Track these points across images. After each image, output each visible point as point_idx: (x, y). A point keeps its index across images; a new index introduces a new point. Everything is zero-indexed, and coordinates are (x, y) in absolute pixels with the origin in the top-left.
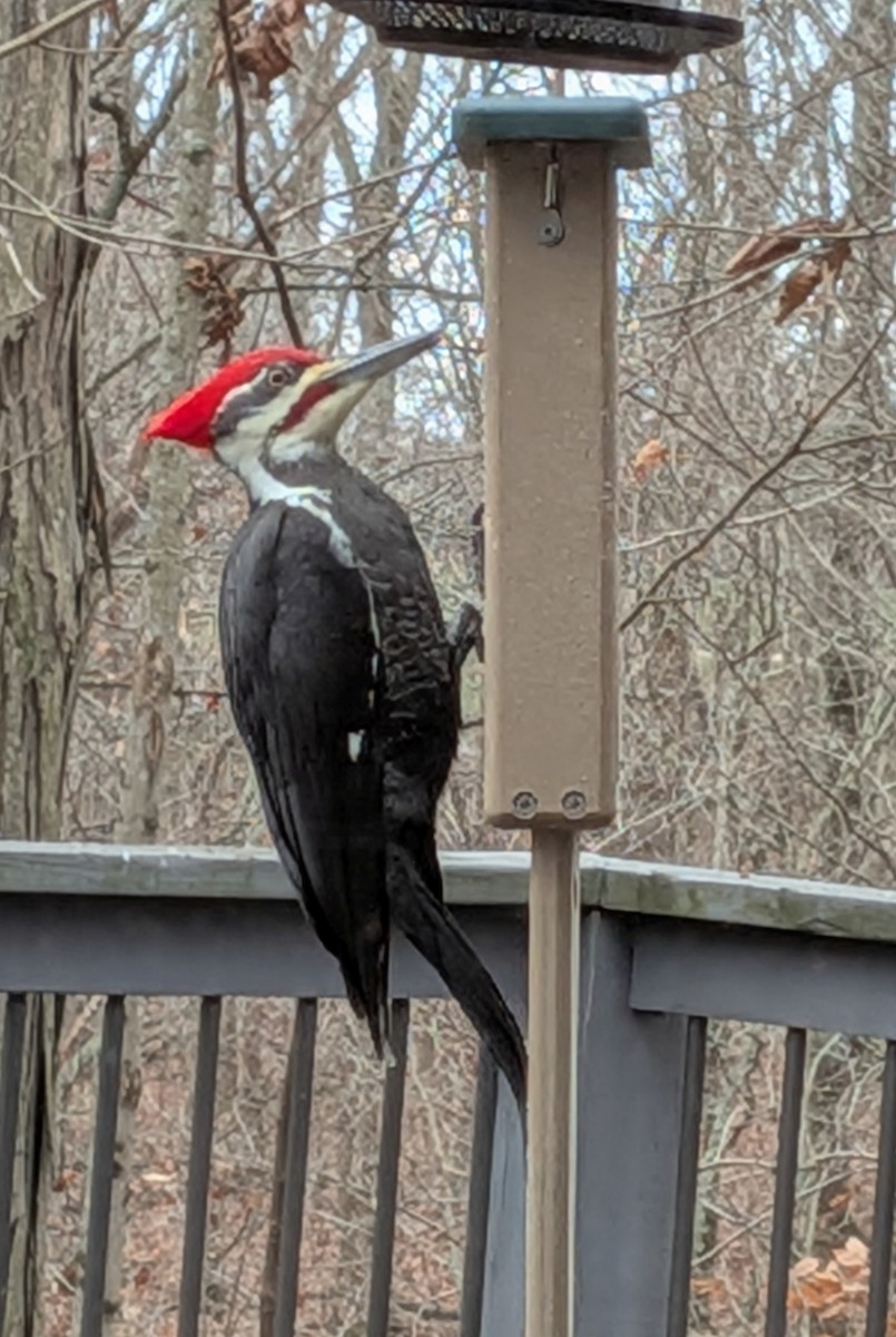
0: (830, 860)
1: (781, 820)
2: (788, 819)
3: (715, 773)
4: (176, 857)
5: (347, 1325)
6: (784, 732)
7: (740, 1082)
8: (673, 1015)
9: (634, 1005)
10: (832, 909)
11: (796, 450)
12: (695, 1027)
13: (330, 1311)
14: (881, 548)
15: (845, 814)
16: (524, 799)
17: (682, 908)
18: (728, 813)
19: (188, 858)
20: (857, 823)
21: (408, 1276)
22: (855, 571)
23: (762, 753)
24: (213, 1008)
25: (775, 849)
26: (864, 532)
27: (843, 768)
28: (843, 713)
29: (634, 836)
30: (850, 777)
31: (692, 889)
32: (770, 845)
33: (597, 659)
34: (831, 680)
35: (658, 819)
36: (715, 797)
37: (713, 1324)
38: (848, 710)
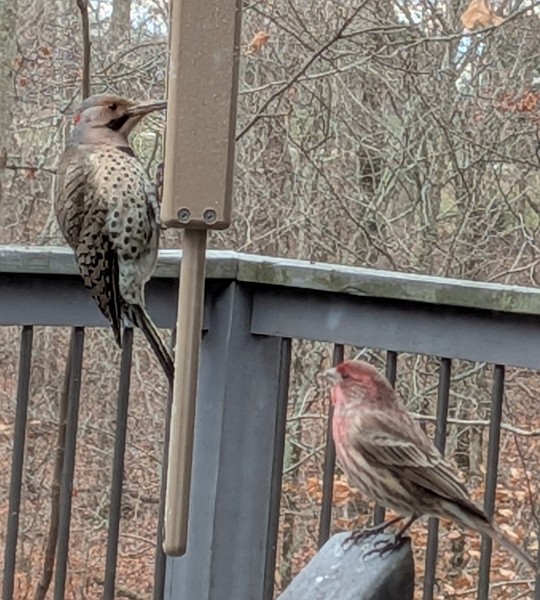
0: (359, 259)
1: (334, 238)
2: (338, 238)
3: (299, 213)
4: (10, 252)
5: (102, 506)
6: (335, 191)
7: (311, 378)
8: (274, 337)
9: (252, 332)
10: (358, 281)
11: (339, 36)
12: (285, 343)
13: (93, 498)
14: (389, 93)
15: (368, 235)
16: (184, 213)
17: (279, 280)
18: (305, 234)
19: (16, 252)
20: (374, 240)
21: (135, 480)
22: (375, 106)
23: (323, 203)
24: (29, 332)
25: (332, 254)
26: (380, 85)
27: (367, 210)
28: (368, 182)
29: (255, 246)
30: (371, 215)
31: (284, 269)
32: (329, 251)
33: (227, 140)
34: (362, 164)
35: (269, 237)
36: (298, 226)
37: (298, 506)
38: (370, 179)
